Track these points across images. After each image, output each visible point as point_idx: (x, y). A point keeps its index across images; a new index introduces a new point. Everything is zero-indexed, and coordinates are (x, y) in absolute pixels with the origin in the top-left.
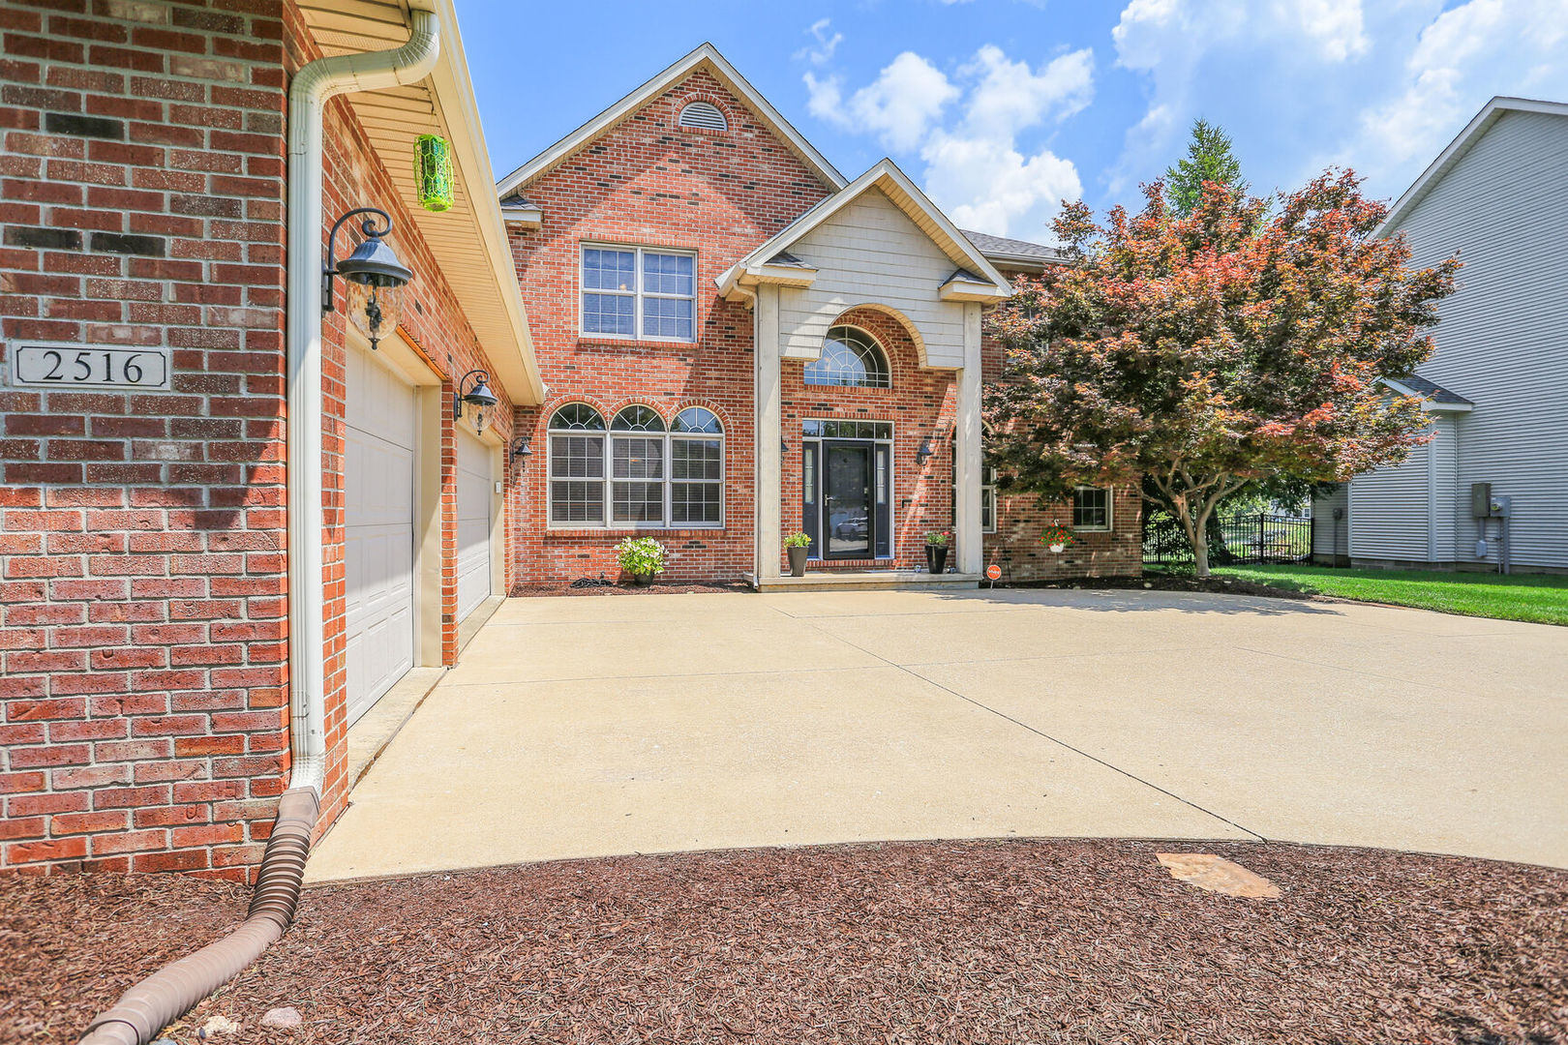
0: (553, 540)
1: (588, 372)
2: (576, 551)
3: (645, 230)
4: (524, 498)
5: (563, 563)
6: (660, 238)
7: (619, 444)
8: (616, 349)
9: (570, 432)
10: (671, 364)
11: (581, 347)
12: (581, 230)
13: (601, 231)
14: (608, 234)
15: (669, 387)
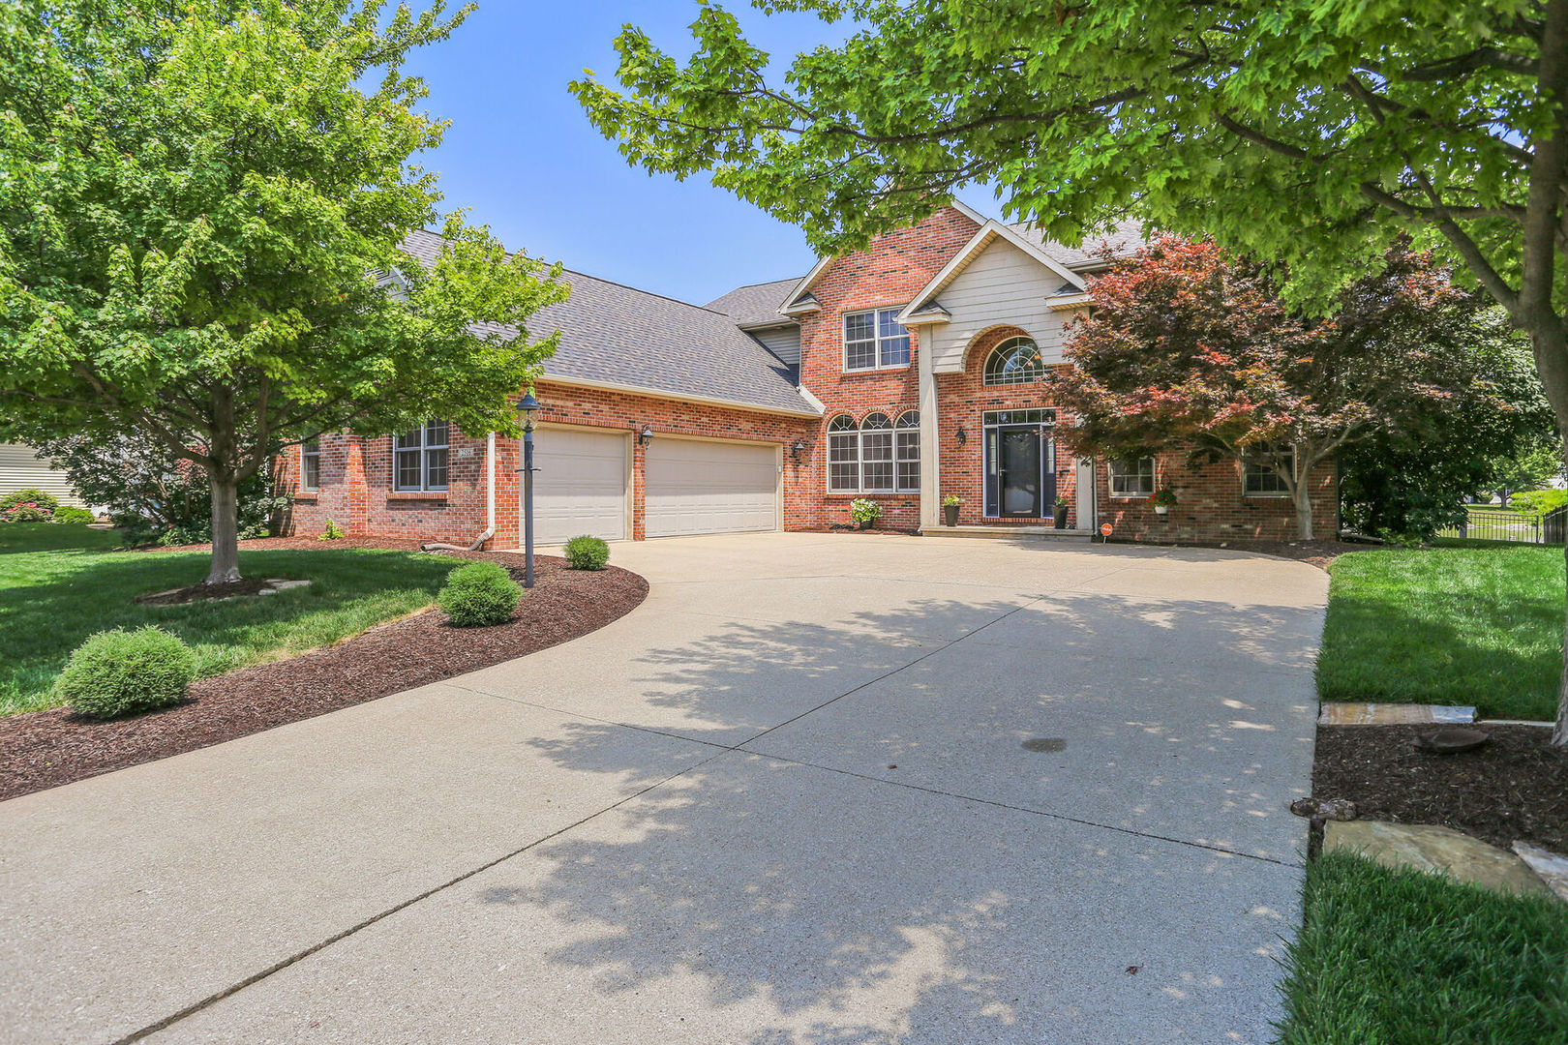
0: (828, 500)
1: (846, 395)
2: (841, 508)
3: (877, 298)
4: (814, 475)
5: (834, 514)
6: (887, 301)
7: (867, 439)
8: (861, 378)
9: (839, 433)
10: (893, 384)
11: (843, 379)
12: (843, 306)
13: (853, 304)
14: (857, 306)
15: (892, 398)
